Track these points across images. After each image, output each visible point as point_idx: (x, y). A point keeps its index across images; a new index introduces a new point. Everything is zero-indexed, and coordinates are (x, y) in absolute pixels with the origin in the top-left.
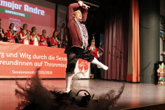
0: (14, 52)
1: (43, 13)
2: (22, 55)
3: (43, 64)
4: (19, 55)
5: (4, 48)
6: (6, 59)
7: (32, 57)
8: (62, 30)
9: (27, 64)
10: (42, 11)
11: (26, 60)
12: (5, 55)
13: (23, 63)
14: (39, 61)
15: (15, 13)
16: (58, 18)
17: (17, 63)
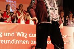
0: (11, 31)
2: (19, 34)
4: (16, 34)
5: (2, 28)
6: (4, 38)
7: (28, 35)
9: (24, 42)
11: (22, 39)
12: (3, 34)
13: (20, 42)
17: (14, 42)
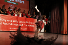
0: (11, 19)
1: (24, 2)
2: (14, 21)
3: (23, 25)
5: (6, 17)
7: (18, 22)
8: (32, 10)
9: (16, 25)
10: (23, 2)
11: (16, 23)
12: (7, 21)
13: (14, 24)
14: (21, 24)
15: (11, 2)
16: (30, 5)
17: (12, 24)
